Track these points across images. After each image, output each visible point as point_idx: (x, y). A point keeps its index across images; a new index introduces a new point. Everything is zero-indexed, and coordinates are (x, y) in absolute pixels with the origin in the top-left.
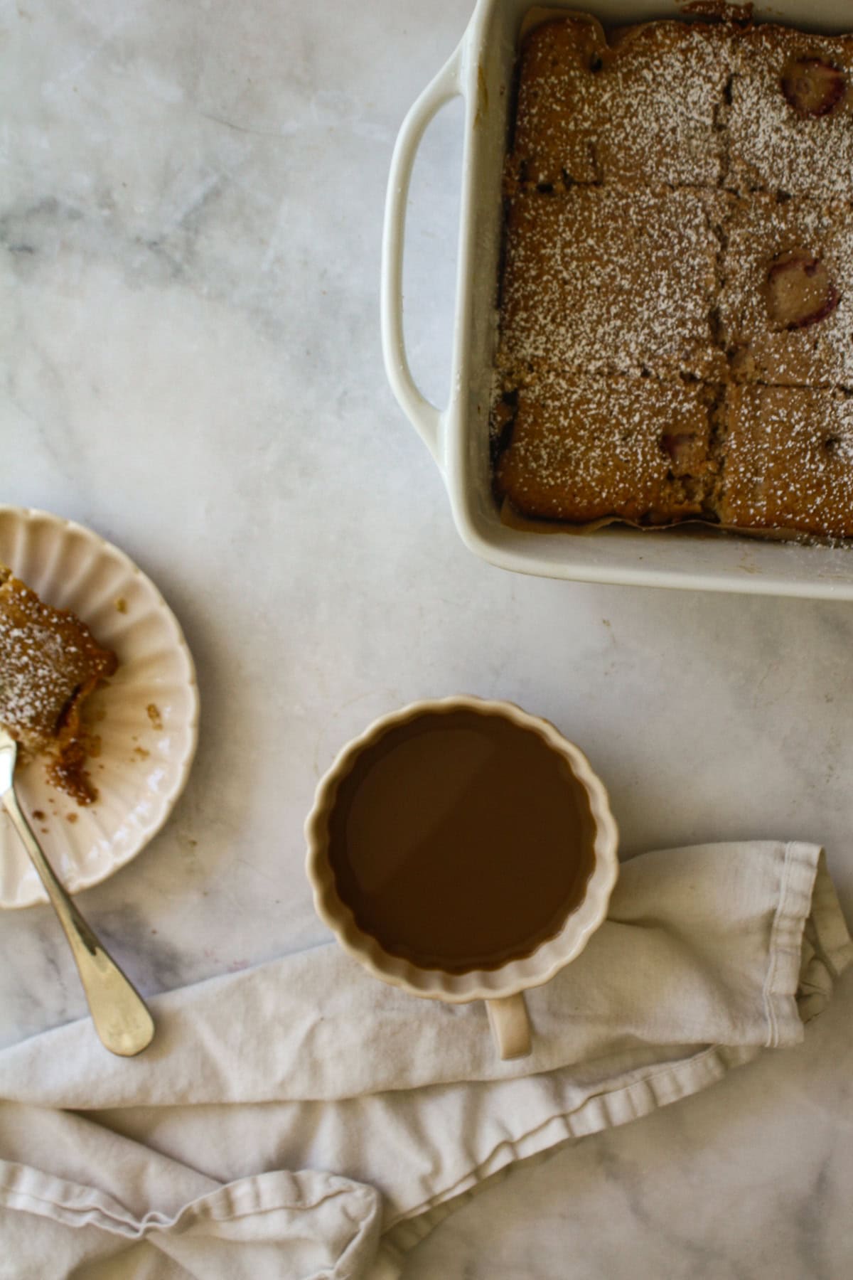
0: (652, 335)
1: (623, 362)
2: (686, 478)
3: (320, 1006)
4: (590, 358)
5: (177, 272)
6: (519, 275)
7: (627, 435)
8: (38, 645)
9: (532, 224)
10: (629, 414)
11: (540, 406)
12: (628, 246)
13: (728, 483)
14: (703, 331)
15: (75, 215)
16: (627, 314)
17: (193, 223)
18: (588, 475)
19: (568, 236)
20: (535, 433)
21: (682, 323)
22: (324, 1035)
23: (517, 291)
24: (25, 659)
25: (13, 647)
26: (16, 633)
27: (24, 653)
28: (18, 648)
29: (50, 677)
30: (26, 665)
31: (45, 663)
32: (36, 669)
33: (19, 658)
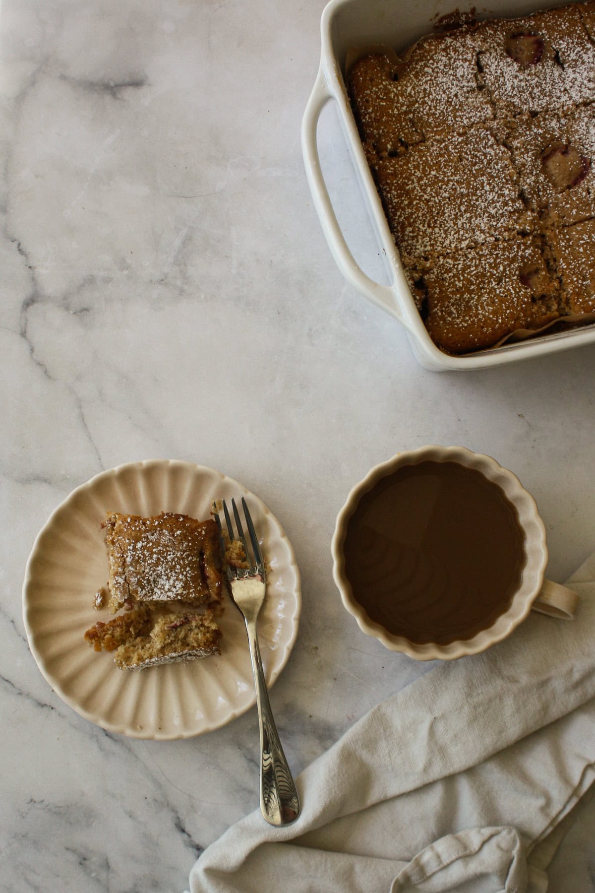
0: (491, 216)
1: (480, 238)
2: (543, 297)
3: (431, 710)
4: (460, 240)
5: (182, 292)
6: (398, 207)
7: (499, 281)
8: (157, 543)
9: (394, 175)
10: (496, 267)
11: (440, 280)
12: (456, 169)
13: (570, 289)
14: (519, 204)
15: (107, 280)
16: (471, 208)
17: (181, 261)
18: (485, 312)
19: (418, 174)
20: (443, 298)
21: (506, 204)
22: (440, 727)
23: (400, 217)
24: (155, 556)
25: (144, 555)
26: (139, 545)
27: (152, 553)
28: (147, 554)
29: (176, 557)
30: (158, 559)
31: (167, 551)
32: (166, 558)
33: (151, 558)
